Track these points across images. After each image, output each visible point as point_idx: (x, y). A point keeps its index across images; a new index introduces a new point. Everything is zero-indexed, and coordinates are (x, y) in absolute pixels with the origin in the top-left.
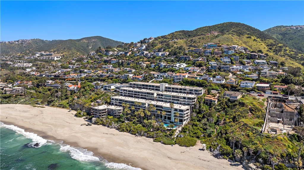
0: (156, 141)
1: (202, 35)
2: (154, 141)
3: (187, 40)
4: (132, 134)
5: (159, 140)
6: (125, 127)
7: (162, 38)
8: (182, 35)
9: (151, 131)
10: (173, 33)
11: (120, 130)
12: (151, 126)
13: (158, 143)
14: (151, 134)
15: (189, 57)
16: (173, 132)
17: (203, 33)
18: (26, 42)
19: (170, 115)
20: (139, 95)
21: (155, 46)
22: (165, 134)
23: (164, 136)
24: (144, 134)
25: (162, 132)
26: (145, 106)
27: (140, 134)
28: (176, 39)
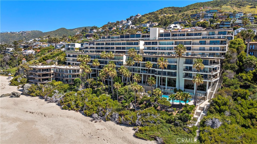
0: (142, 136)
1: (194, 9)
2: (135, 136)
3: (178, 15)
4: (86, 115)
5: (151, 134)
6: (74, 100)
7: (150, 14)
8: (172, 10)
9: (131, 108)
10: (161, 9)
11: (63, 106)
12: (130, 98)
13: (149, 142)
14: (128, 117)
15: (185, 22)
16: (188, 112)
17: (195, 7)
18: (26, 32)
19: (175, 74)
20: (114, 48)
21: (142, 22)
22: (165, 116)
23: (164, 121)
24: (111, 116)
25: (158, 110)
26: (121, 61)
27: (103, 116)
28: (166, 13)
